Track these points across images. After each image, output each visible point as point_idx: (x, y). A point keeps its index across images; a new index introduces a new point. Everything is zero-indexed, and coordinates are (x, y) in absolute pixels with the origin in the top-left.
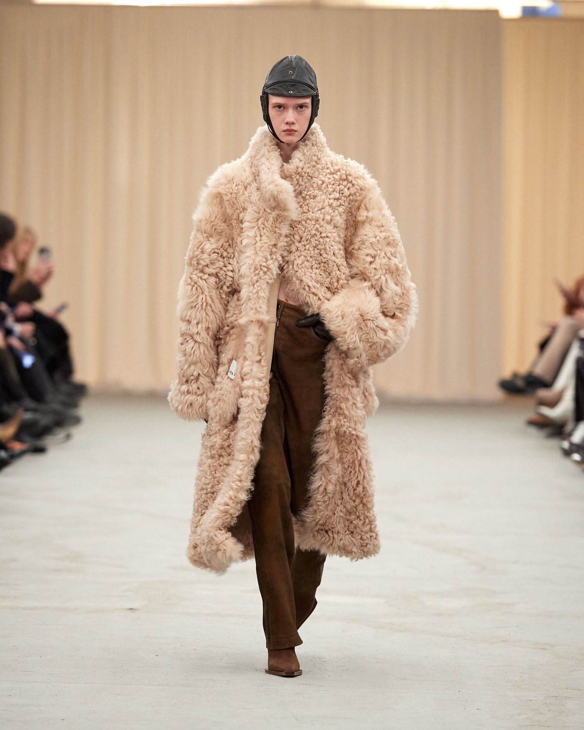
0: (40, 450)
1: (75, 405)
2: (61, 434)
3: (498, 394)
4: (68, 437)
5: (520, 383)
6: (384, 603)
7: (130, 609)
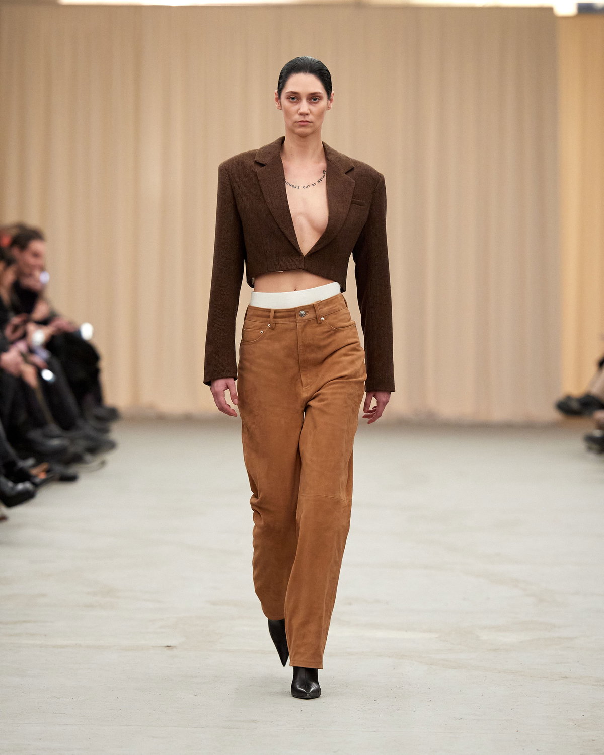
0: (71, 479)
1: (106, 431)
2: (93, 461)
3: (555, 415)
4: (103, 463)
5: (575, 405)
6: (437, 638)
7: (168, 646)
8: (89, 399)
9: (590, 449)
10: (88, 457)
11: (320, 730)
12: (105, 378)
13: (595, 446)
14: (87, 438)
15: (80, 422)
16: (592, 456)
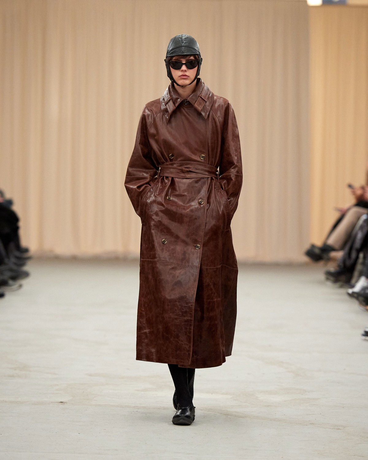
2: (15, 285)
4: (21, 286)
5: (317, 251)
6: (231, 398)
7: (61, 402)
8: (12, 245)
9: (327, 279)
10: (11, 282)
11: (158, 456)
12: (22, 233)
13: (332, 278)
14: (11, 270)
15: (6, 260)
16: (329, 283)
